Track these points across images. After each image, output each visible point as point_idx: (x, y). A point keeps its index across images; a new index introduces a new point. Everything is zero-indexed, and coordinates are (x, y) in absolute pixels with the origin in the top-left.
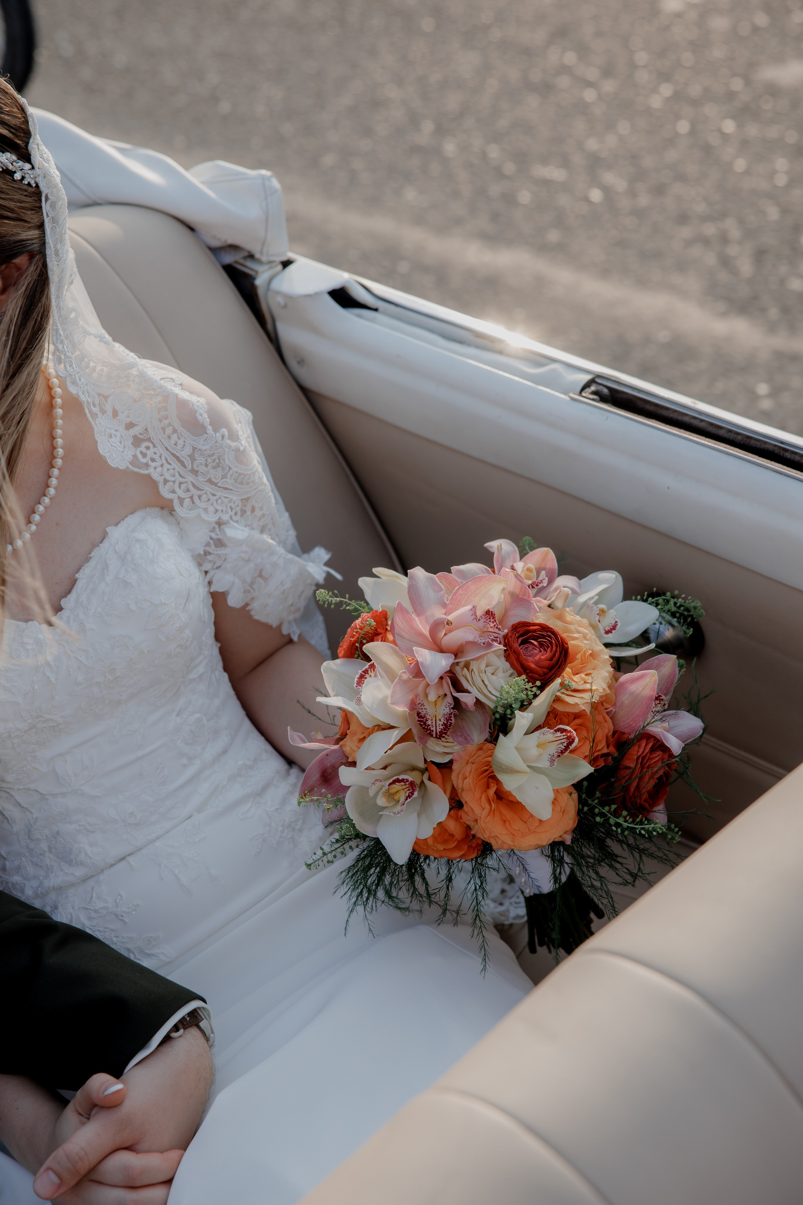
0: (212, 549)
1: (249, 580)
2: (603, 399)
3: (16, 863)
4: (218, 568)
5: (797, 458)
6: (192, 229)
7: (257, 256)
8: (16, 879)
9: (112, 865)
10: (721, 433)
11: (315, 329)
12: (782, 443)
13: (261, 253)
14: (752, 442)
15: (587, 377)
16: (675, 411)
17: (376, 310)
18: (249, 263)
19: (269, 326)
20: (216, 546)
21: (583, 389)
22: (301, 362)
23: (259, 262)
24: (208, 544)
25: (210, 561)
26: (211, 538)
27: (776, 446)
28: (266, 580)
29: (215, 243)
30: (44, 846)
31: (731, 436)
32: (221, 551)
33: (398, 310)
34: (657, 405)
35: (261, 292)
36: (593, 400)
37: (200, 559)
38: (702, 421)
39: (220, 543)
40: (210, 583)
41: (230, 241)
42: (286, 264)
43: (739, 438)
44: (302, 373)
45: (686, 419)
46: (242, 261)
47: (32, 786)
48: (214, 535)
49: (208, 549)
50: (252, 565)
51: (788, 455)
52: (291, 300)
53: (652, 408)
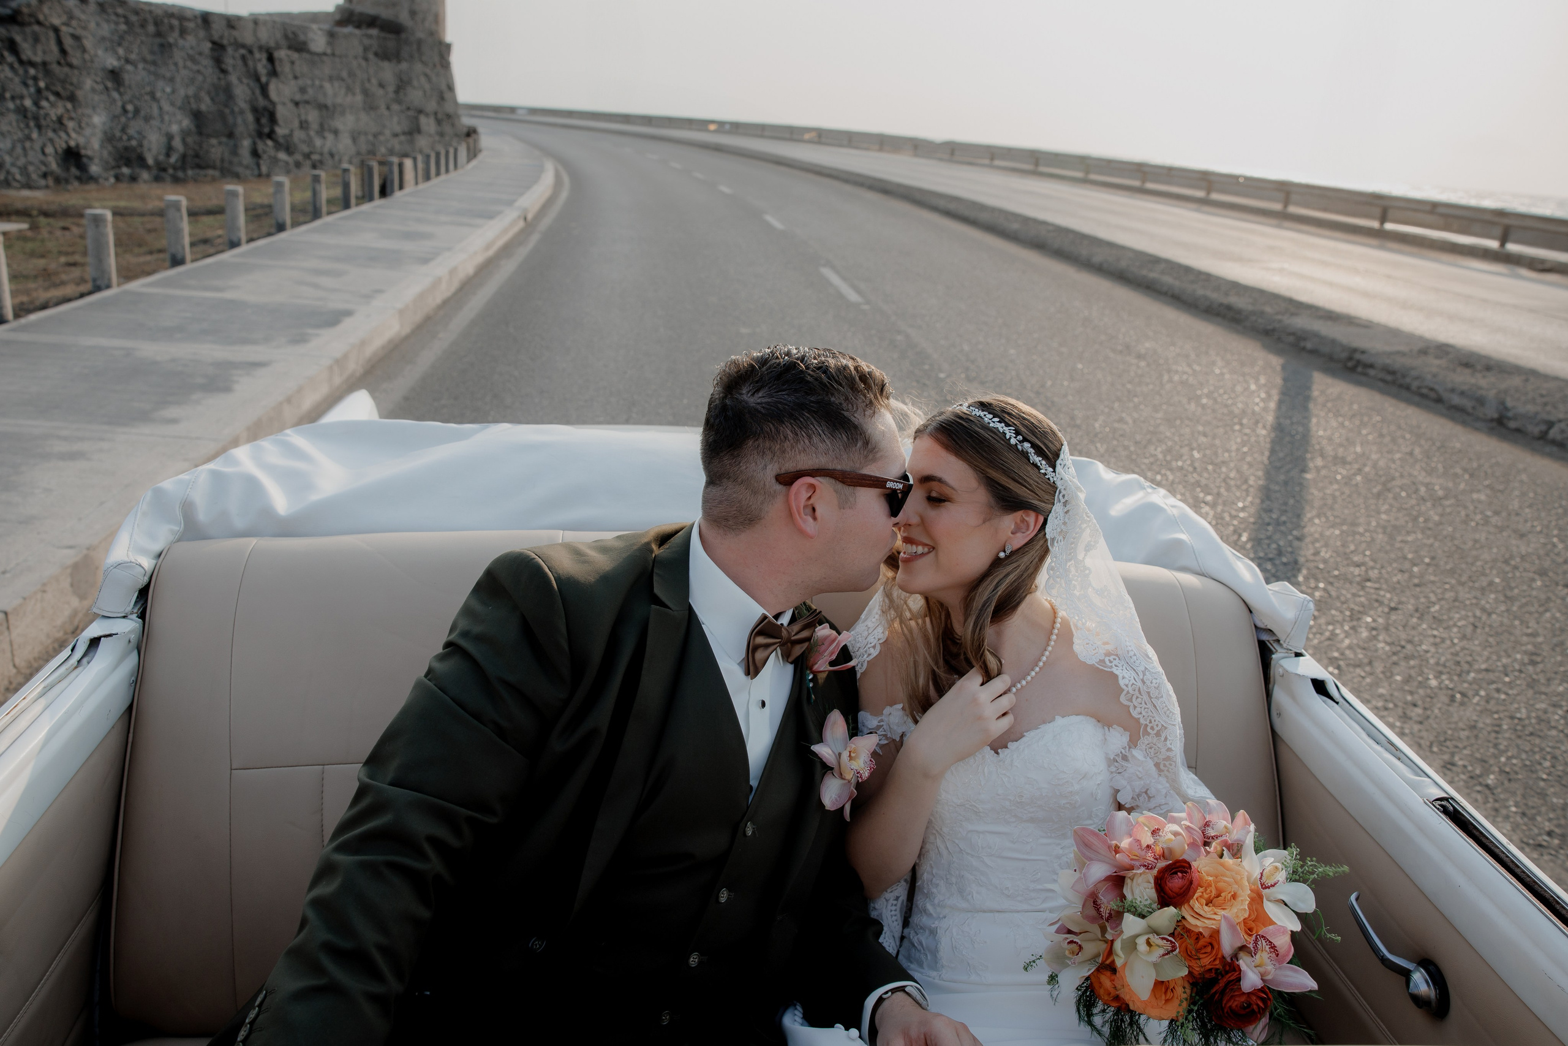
0: (1119, 759)
1: (1137, 791)
2: (1445, 811)
3: (938, 882)
4: (1119, 773)
5: (1564, 912)
6: (1251, 612)
7: (1281, 642)
8: (934, 890)
9: (984, 911)
10: (1517, 871)
11: (1293, 697)
12: (1558, 897)
13: (1285, 642)
14: (1536, 886)
15: (1444, 795)
16: (1492, 842)
17: (1337, 703)
18: (1275, 645)
19: (1271, 686)
20: (1123, 759)
21: (1437, 800)
22: (1279, 715)
23: (1281, 645)
24: (1117, 755)
25: (1116, 767)
26: (1121, 752)
27: (1552, 897)
28: (1149, 798)
29: (1260, 625)
30: (954, 880)
31: (1523, 876)
32: (1124, 763)
33: (1351, 708)
34: (1481, 833)
35: (1273, 663)
36: (1438, 809)
37: (1111, 762)
38: (1507, 857)
39: (1125, 758)
40: (1111, 780)
41: (1269, 627)
42: (1298, 655)
43: (1528, 879)
44: (1277, 721)
45: (1497, 851)
46: (1272, 642)
47: (957, 841)
48: (1123, 751)
49: (1117, 758)
50: (1142, 782)
51: (1558, 907)
52: (1286, 674)
53: (1477, 833)
